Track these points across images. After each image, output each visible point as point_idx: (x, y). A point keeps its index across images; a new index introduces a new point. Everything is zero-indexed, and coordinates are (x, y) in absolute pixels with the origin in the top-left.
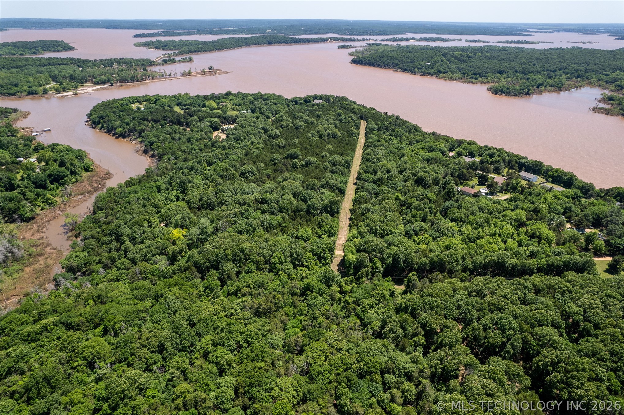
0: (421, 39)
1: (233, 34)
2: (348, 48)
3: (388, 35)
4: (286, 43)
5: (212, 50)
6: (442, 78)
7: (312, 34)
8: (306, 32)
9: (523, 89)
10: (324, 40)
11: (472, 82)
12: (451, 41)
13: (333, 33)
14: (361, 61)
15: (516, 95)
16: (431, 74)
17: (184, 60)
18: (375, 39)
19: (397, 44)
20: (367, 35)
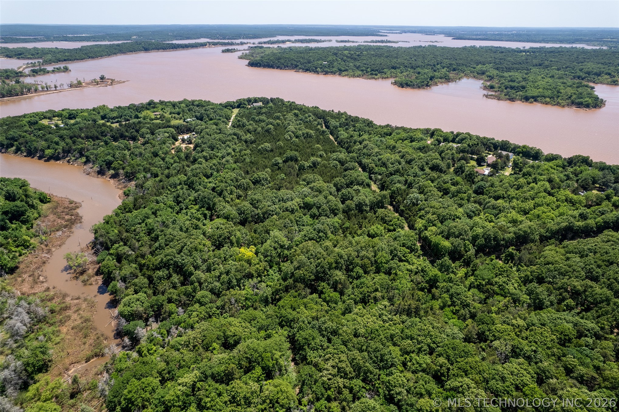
0: (296, 41)
1: (94, 41)
2: (232, 52)
3: (261, 38)
4: (163, 49)
5: (84, 59)
6: (345, 76)
7: (184, 39)
8: (177, 37)
9: (423, 82)
10: (203, 45)
11: (374, 78)
12: (323, 41)
13: (205, 37)
14: (259, 63)
15: (419, 87)
16: (333, 73)
17: (59, 70)
18: (252, 42)
19: (278, 47)
20: (240, 38)
